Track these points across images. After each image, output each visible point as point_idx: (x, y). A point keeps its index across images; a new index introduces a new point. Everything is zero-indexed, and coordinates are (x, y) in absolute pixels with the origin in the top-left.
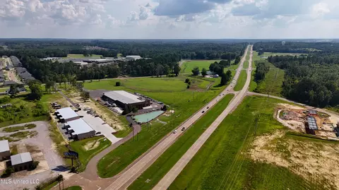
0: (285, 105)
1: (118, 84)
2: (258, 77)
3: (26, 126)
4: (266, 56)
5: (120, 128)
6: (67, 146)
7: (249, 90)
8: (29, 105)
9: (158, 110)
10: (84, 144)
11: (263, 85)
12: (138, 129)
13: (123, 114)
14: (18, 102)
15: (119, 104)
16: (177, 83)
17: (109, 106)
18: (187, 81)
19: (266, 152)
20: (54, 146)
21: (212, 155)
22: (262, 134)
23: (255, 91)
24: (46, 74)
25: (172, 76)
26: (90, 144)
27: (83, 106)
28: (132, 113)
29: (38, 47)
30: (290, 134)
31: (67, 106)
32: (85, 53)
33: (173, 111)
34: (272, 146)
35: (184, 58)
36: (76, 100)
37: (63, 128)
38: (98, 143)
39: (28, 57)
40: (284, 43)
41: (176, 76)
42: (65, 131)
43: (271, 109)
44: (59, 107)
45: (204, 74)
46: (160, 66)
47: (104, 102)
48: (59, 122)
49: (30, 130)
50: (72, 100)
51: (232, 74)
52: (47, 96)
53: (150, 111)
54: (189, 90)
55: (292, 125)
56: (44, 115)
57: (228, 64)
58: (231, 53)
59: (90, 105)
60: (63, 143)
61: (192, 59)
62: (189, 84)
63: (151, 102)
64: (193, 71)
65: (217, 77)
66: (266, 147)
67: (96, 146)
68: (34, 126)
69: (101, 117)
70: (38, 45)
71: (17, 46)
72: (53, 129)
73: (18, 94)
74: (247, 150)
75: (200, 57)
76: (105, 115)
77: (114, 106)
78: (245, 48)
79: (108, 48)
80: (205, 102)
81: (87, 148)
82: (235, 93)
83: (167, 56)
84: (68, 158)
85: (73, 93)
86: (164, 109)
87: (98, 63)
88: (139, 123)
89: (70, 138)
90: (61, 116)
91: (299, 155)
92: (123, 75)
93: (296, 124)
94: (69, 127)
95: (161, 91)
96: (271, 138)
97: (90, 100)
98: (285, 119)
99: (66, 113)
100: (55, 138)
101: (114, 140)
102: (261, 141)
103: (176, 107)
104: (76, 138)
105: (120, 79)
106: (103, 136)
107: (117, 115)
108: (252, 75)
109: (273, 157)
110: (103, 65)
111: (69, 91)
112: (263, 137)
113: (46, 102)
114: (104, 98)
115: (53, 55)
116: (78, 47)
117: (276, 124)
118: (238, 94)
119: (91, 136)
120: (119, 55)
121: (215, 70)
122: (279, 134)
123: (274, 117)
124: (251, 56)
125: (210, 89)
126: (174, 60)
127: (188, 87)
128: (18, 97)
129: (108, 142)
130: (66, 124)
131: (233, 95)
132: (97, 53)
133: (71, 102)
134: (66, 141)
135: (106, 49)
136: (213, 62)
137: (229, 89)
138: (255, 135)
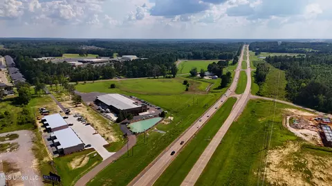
0: (293, 111)
1: (113, 86)
2: (259, 78)
3: (7, 137)
4: (263, 56)
5: (113, 139)
6: (50, 163)
7: (251, 92)
8: (15, 111)
9: (155, 116)
10: (71, 160)
11: (265, 88)
12: (133, 140)
13: (118, 121)
14: (4, 107)
15: (113, 110)
16: (174, 85)
17: (102, 112)
18: (185, 83)
19: (283, 171)
20: (35, 162)
21: (220, 176)
22: (274, 147)
23: (258, 94)
24: (37, 75)
25: (169, 77)
26: (77, 160)
27: (74, 111)
28: (126, 120)
29: (34, 47)
30: (306, 147)
31: (56, 112)
32: (81, 53)
33: (172, 118)
34: (289, 163)
35: (181, 58)
36: (66, 105)
37: (49, 140)
38: (87, 159)
39: (22, 57)
40: (280, 43)
41: (174, 77)
42: (51, 142)
43: (279, 116)
44: (47, 113)
45: (203, 75)
46: (157, 67)
47: (97, 107)
48: (45, 131)
49: (11, 142)
50: (63, 104)
51: (232, 76)
52: (36, 99)
53: (147, 117)
54: (188, 93)
55: (306, 135)
56: (29, 122)
57: (226, 64)
58: (228, 53)
59: (82, 110)
60: (46, 159)
61: (189, 59)
62: (188, 85)
63: (148, 107)
64: (191, 72)
65: (216, 78)
66: (282, 165)
67: (84, 162)
68: (16, 136)
69: (92, 125)
70: (35, 45)
71: (13, 45)
72: (37, 140)
73: (5, 98)
74: (261, 169)
75: (197, 57)
76: (97, 124)
77: (107, 112)
78: (241, 48)
79: (104, 48)
80: (206, 107)
81: (73, 165)
82: (238, 96)
83: (163, 56)
84: (49, 182)
85: (64, 96)
86: (162, 115)
87: (93, 63)
88: (134, 133)
89: (55, 153)
90: (47, 124)
91: (322, 176)
92: (118, 76)
93: (309, 134)
94: (55, 138)
95: (158, 94)
96: (286, 152)
97: (82, 104)
98: (297, 128)
99: (54, 120)
100: (38, 153)
101: (106, 155)
102: (274, 157)
103: (176, 113)
104: (62, 153)
105: (115, 80)
106: (93, 149)
107: (110, 122)
108: (252, 77)
109: (293, 179)
110: (98, 65)
111: (60, 94)
112: (276, 151)
113: (33, 106)
114: (98, 102)
115: (48, 54)
116: (74, 47)
117: (287, 134)
118: (240, 98)
119: (80, 150)
120: (115, 54)
121: (214, 71)
122: (293, 148)
123: (284, 124)
124: (248, 55)
125: (209, 91)
126: (171, 61)
127: (187, 90)
128: (5, 101)
129: (99, 158)
130: (52, 135)
131: (236, 99)
132: (93, 52)
133: (62, 107)
134: (50, 157)
135: (102, 49)
136: (211, 62)
137: (229, 92)
138: (266, 148)
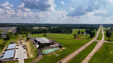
9: (57, 47)
11: (111, 39)
16: (70, 36)
18: (75, 35)
23: (108, 41)
25: (69, 34)
33: (64, 48)
35: (75, 28)
41: (71, 34)
45: (83, 33)
46: (64, 30)
53: (53, 47)
64: (78, 32)
65: (88, 34)
80: (82, 45)
82: (98, 41)
86: (60, 47)
118: (100, 42)
124: (102, 28)
125: (85, 39)
127: (75, 38)
131: (97, 42)
137: (94, 39)
